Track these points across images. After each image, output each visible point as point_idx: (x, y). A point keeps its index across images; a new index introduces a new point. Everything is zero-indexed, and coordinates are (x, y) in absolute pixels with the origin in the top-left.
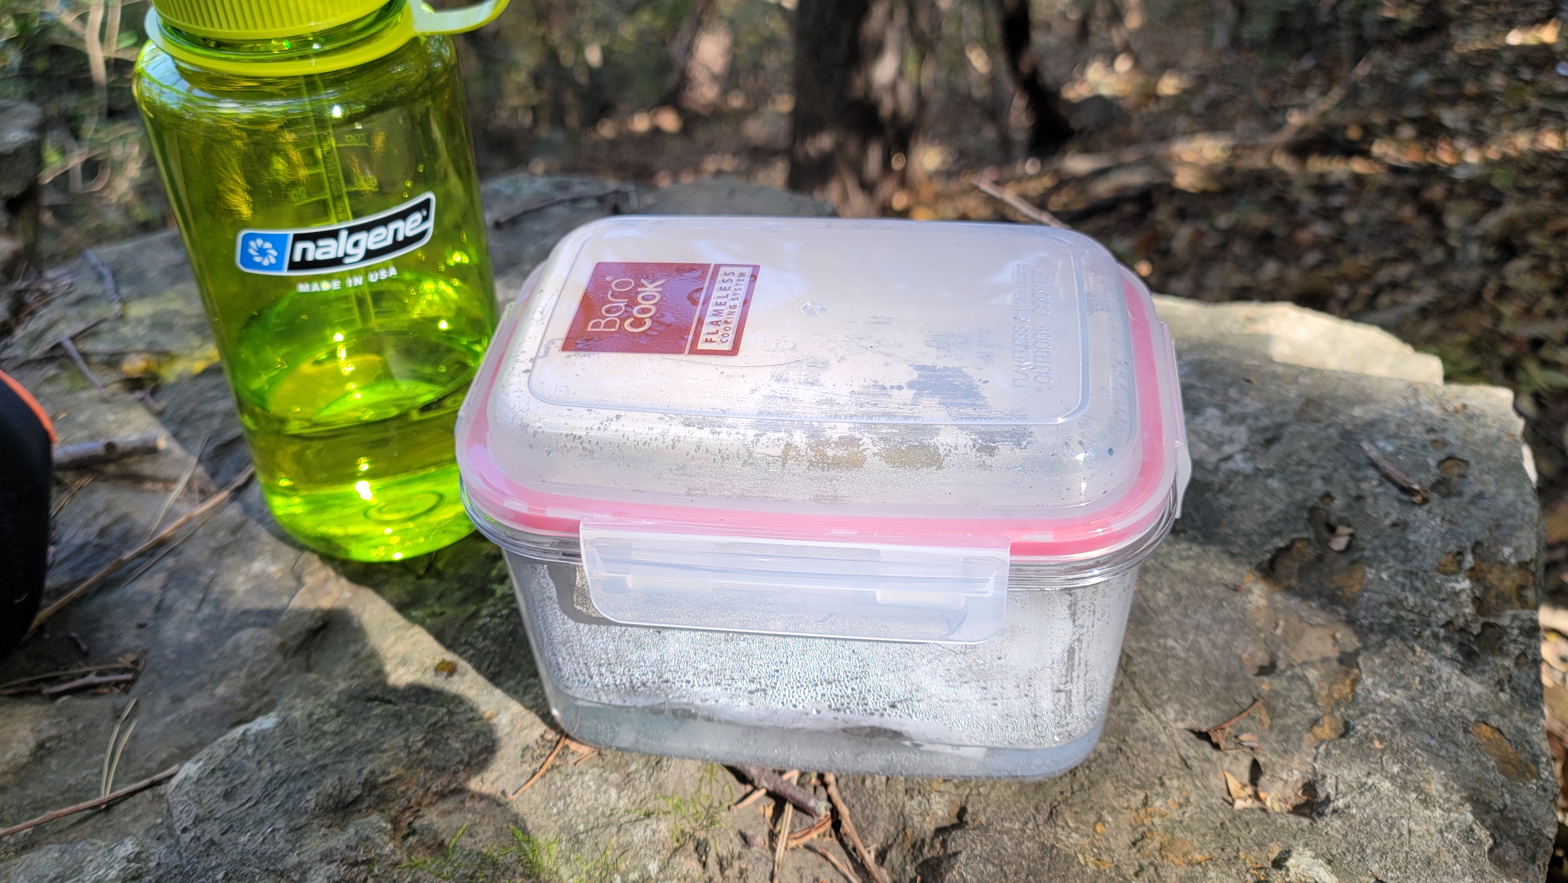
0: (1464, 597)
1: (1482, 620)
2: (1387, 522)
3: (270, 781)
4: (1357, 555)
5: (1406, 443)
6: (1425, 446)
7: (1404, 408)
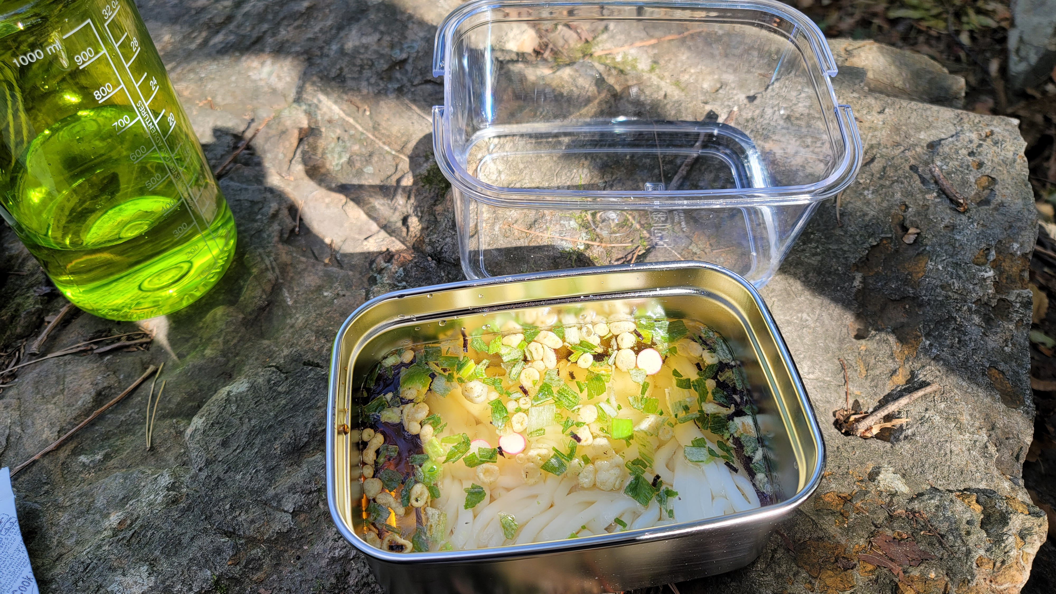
0: (988, 282)
1: (998, 296)
2: (942, 226)
3: (250, 433)
4: (922, 249)
5: (956, 163)
6: (968, 166)
7: (954, 133)
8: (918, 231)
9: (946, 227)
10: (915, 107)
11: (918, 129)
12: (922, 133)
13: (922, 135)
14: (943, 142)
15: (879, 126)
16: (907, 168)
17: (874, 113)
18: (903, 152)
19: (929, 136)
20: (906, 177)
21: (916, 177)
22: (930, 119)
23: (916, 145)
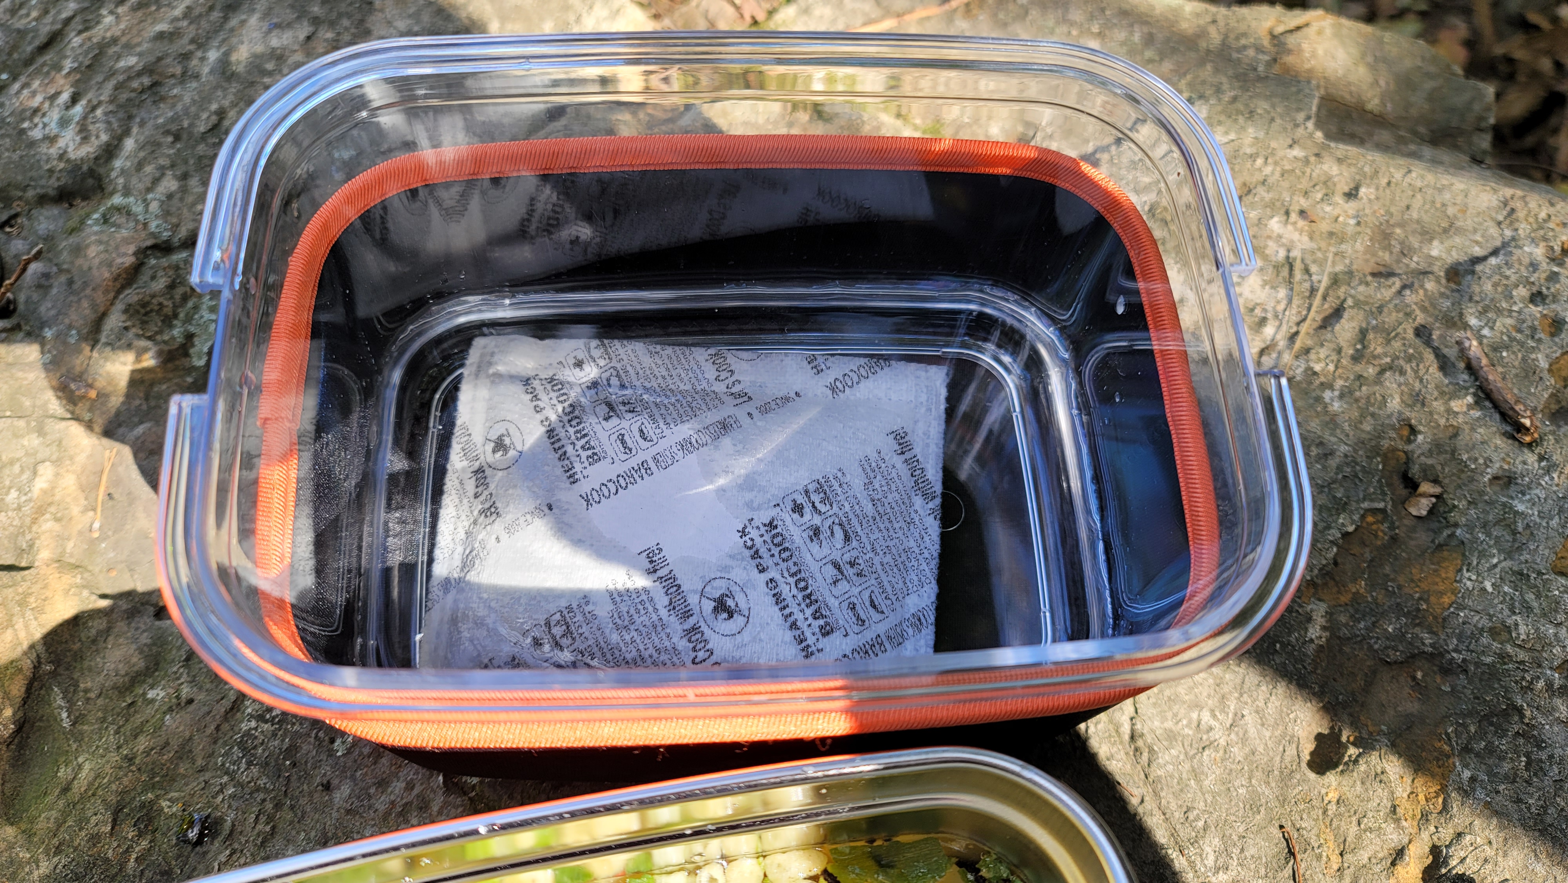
2: (1487, 478)
4: (1446, 533)
5: (1509, 321)
6: (1533, 329)
7: (1498, 243)
8: (1437, 490)
9: (1496, 478)
10: (1419, 184)
11: (1428, 235)
12: (1436, 243)
13: (1436, 249)
14: (1479, 268)
15: (1350, 230)
16: (1410, 334)
17: (1339, 199)
18: (1399, 293)
19: (1449, 251)
20: (1409, 359)
21: (1429, 356)
22: (1451, 211)
23: (1425, 273)
